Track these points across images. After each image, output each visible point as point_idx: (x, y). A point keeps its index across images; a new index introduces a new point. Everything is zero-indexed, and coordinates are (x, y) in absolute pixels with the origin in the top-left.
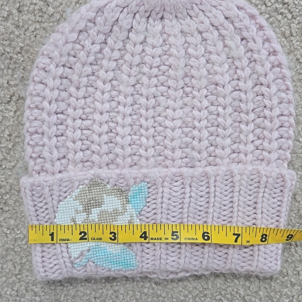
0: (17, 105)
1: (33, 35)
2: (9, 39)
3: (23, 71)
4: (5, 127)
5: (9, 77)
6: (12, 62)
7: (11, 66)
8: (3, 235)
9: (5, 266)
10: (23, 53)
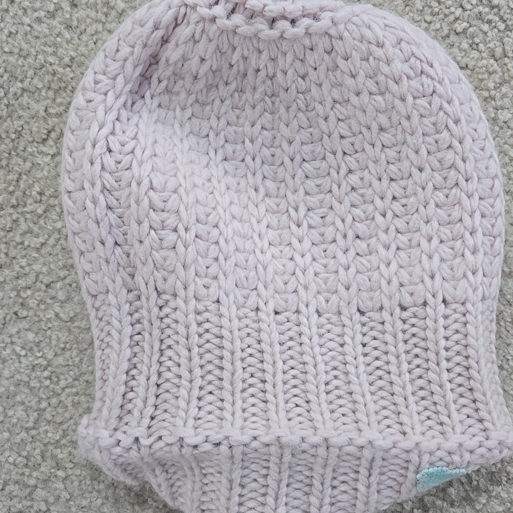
0: (58, 145)
1: (92, 39)
2: (55, 45)
4: (35, 180)
5: (49, 101)
6: (56, 78)
7: (53, 86)
8: (14, 357)
9: (10, 413)
10: (74, 66)
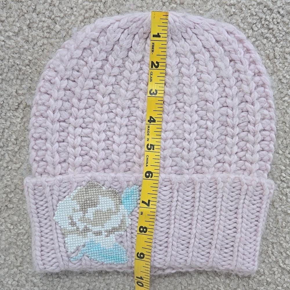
0: (24, 112)
1: (41, 49)
2: (19, 53)
3: (31, 82)
4: (12, 132)
5: (18, 86)
6: (21, 73)
7: (20, 77)
8: (7, 230)
9: (7, 259)
10: (31, 65)
